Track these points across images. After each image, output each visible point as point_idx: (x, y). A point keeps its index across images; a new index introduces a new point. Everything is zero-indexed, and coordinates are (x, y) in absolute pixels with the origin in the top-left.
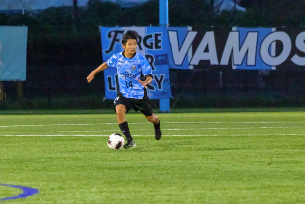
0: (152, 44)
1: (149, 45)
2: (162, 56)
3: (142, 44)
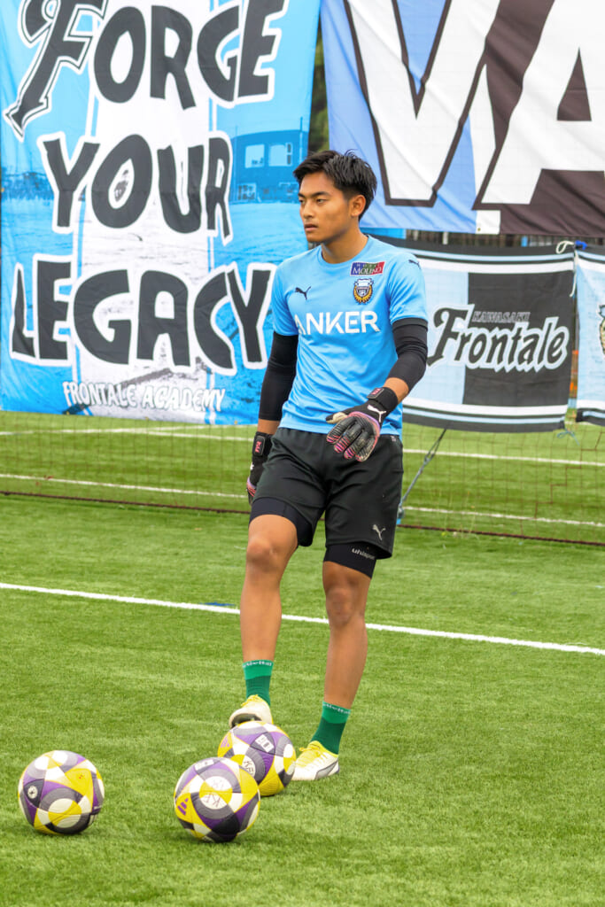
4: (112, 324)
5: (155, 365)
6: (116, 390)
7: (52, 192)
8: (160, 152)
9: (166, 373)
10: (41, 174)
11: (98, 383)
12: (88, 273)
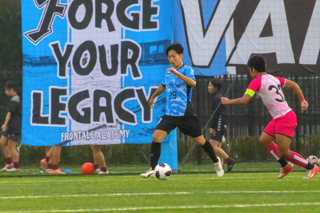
0: (136, 16)
1: (131, 18)
2: (158, 44)
3: (114, 17)
4: (83, 110)
5: (100, 123)
6: (86, 133)
7: (56, 63)
8: (99, 47)
9: (105, 126)
10: (52, 57)
11: (78, 131)
12: (74, 92)
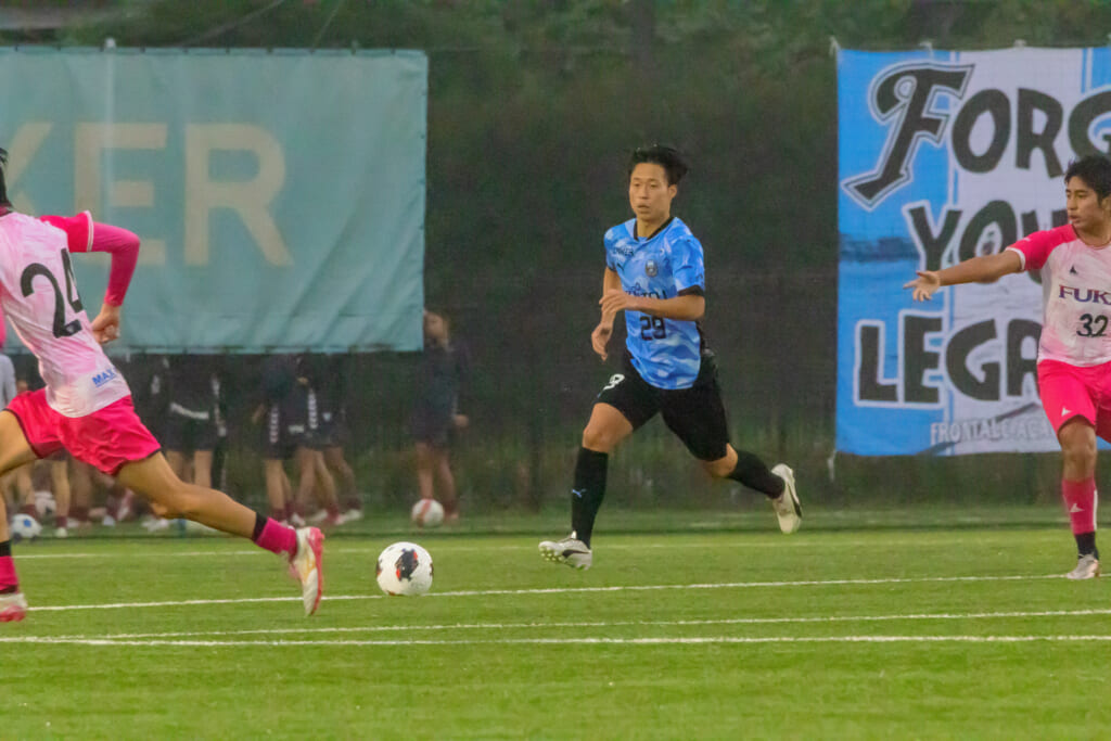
3: (1060, 144)
4: (985, 367)
5: (1022, 400)
7: (916, 256)
8: (1024, 216)
12: (960, 326)
